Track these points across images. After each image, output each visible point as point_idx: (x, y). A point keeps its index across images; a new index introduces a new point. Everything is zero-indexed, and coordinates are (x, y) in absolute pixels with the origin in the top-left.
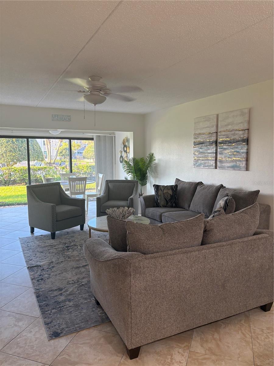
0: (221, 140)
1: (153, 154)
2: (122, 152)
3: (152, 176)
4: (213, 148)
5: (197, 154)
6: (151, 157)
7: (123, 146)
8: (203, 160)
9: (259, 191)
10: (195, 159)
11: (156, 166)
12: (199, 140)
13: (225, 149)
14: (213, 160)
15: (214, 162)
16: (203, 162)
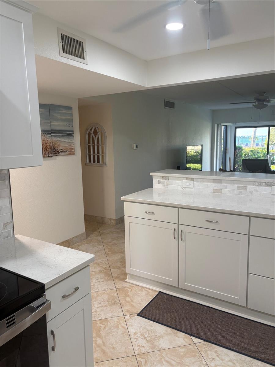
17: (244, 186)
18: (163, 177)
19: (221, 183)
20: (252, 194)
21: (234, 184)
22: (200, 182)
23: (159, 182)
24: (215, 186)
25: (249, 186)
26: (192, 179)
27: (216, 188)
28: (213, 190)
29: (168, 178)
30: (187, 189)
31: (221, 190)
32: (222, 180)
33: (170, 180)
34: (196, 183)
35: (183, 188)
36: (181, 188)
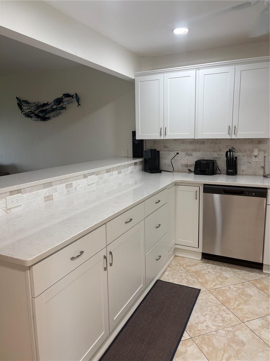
17: (71, 183)
19: (51, 186)
20: (76, 190)
21: (62, 183)
22: (30, 192)
24: (46, 193)
25: (74, 183)
26: (19, 191)
27: (47, 194)
28: (45, 198)
30: (13, 211)
31: (52, 195)
32: (52, 182)
34: (25, 195)
35: (7, 210)
36: (3, 211)
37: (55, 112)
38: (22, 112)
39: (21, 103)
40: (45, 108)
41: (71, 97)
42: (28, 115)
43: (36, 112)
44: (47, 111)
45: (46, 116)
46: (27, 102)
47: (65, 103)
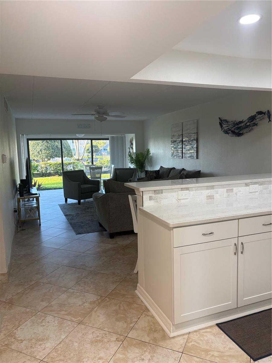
0: (184, 139)
1: (149, 149)
2: (130, 148)
3: (149, 166)
4: (181, 145)
5: (173, 149)
6: (148, 151)
7: (130, 144)
8: (176, 153)
9: (200, 171)
10: (172, 153)
11: (151, 157)
12: (173, 139)
13: (186, 146)
14: (181, 153)
15: (181, 154)
16: (176, 154)
17: (231, 188)
18: (155, 191)
19: (214, 189)
20: (237, 195)
21: (224, 188)
22: (195, 191)
23: (150, 198)
24: (209, 193)
25: (234, 189)
26: (187, 189)
27: (209, 194)
28: (207, 197)
29: (161, 192)
30: (182, 201)
31: (214, 195)
32: (214, 186)
33: (164, 194)
34: (192, 193)
35: (179, 200)
36: (176, 200)
37: (248, 128)
38: (222, 129)
39: (222, 122)
40: (240, 125)
41: (264, 114)
42: (226, 132)
43: (233, 129)
44: (241, 128)
45: (240, 132)
46: (226, 121)
47: (257, 120)
